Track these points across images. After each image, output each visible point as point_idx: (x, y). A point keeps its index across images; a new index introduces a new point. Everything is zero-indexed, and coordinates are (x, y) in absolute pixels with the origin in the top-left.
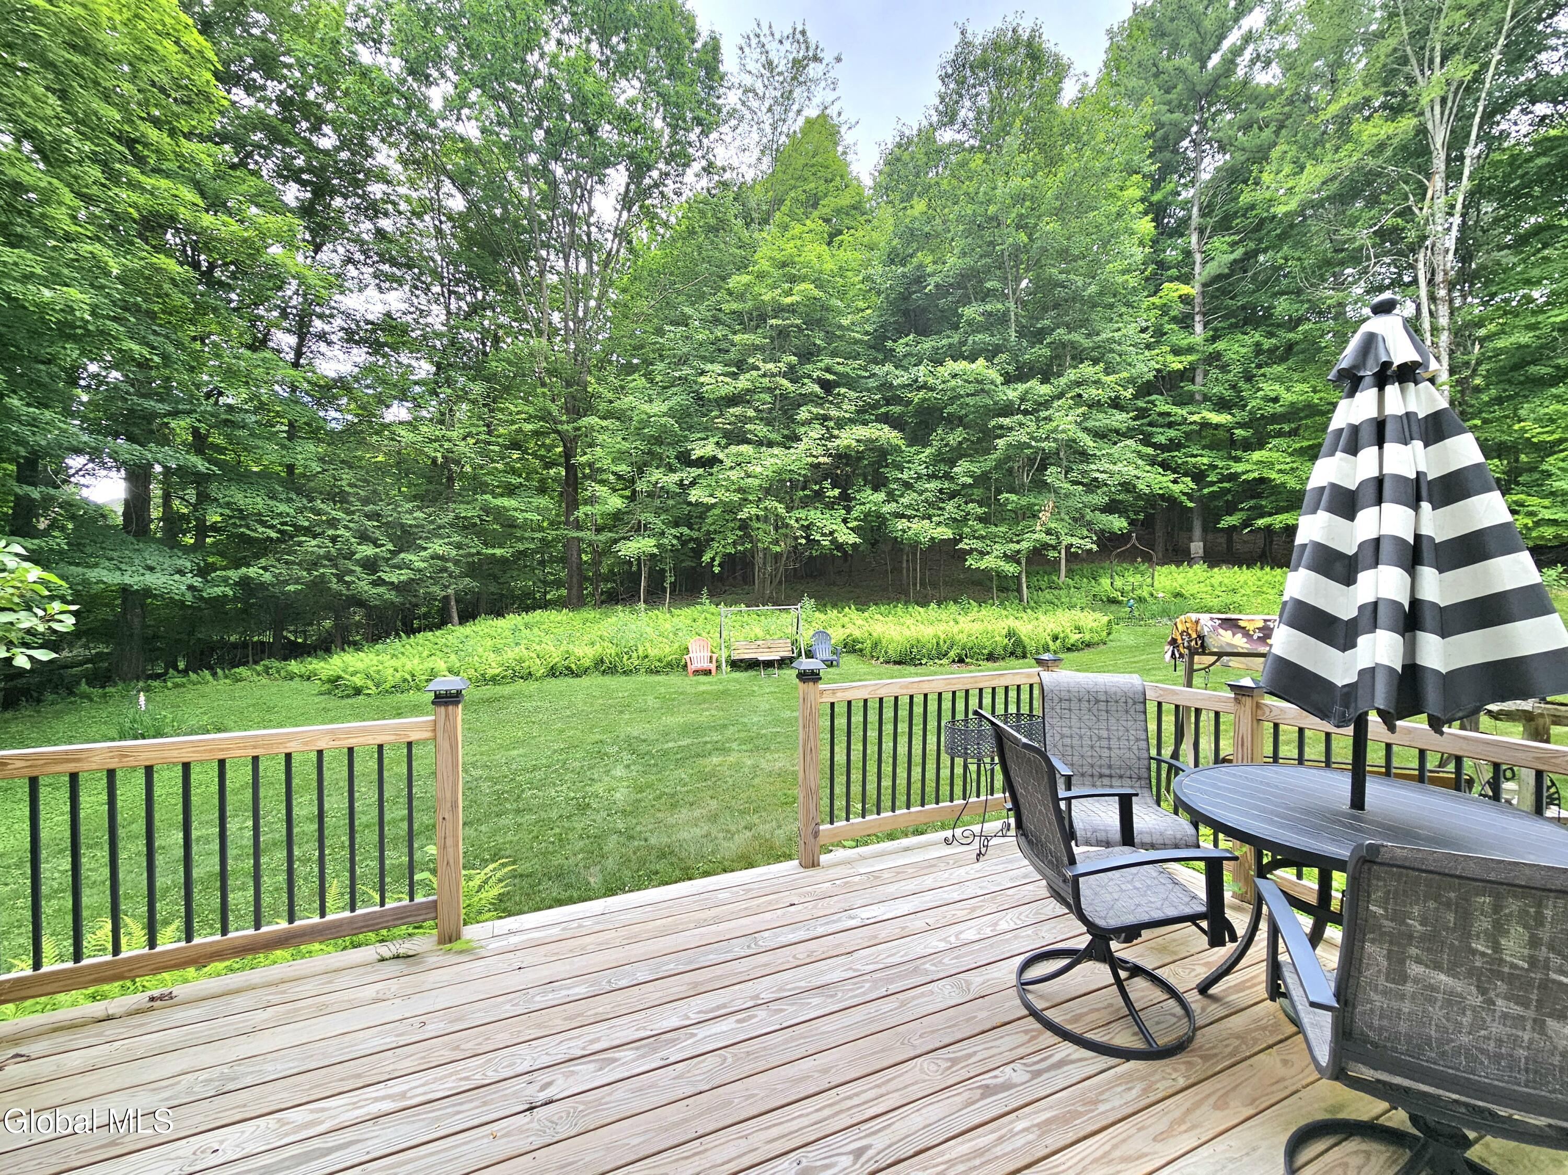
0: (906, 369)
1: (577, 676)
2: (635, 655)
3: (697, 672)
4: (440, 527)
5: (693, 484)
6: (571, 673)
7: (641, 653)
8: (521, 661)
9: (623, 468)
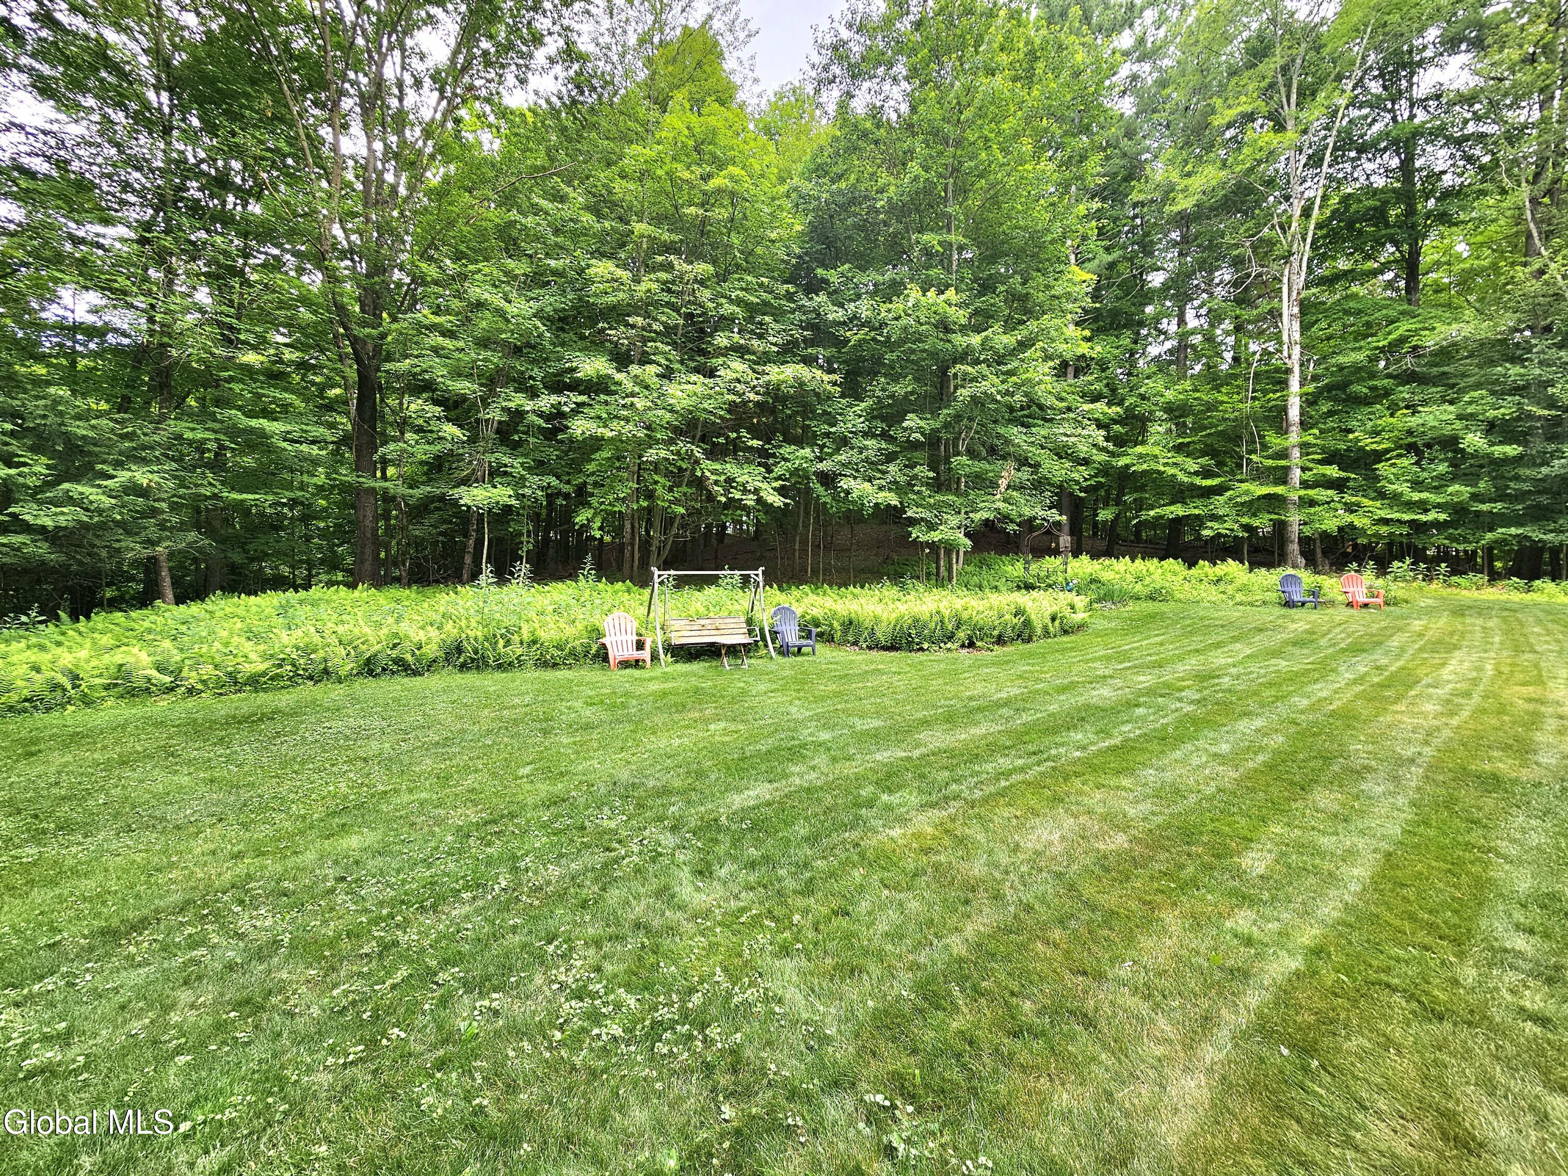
0: (842, 305)
1: (416, 673)
2: (516, 638)
3: (625, 664)
4: (144, 448)
5: (576, 412)
6: (404, 667)
7: (526, 636)
8: (308, 650)
9: (464, 387)
